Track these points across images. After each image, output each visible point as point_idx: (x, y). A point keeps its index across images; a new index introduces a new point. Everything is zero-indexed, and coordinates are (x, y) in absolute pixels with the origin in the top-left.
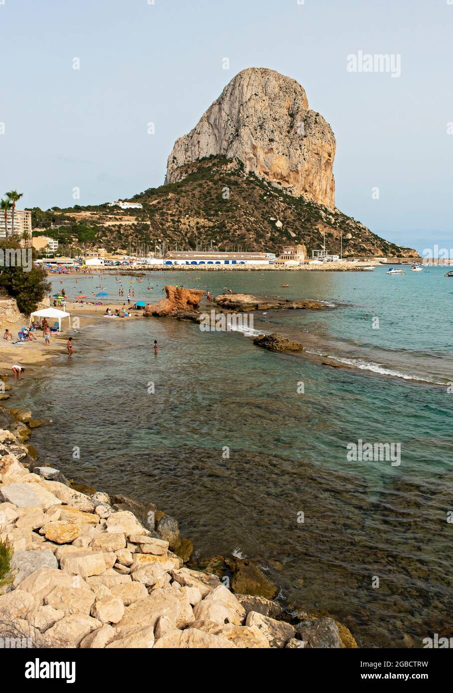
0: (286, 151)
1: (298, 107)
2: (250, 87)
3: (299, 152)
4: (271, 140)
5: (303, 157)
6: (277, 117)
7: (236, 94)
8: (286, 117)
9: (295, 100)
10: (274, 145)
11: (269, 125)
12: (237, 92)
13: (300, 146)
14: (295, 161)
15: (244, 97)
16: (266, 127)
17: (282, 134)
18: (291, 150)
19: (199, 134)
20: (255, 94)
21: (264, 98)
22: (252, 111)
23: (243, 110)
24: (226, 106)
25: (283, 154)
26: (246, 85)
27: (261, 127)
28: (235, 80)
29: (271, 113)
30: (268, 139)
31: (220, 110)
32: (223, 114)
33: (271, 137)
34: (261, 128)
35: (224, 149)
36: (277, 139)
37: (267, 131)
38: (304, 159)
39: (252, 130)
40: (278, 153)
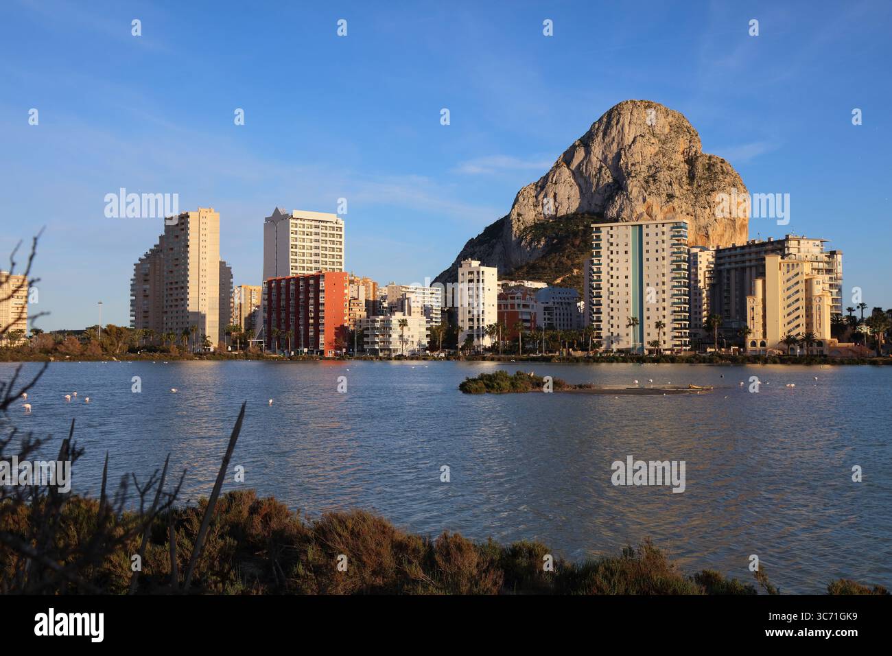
0: (691, 210)
1: (696, 152)
2: (633, 126)
3: (708, 210)
4: (671, 197)
5: (714, 218)
6: (672, 165)
7: (613, 135)
8: (682, 165)
9: (690, 142)
10: (676, 202)
11: (663, 176)
12: (614, 132)
13: (708, 203)
14: (703, 222)
15: (626, 139)
16: (662, 179)
17: (682, 188)
18: (697, 208)
19: (556, 184)
20: (641, 135)
21: (653, 140)
22: (637, 158)
23: (625, 155)
24: (597, 150)
25: (688, 214)
26: (627, 123)
27: (654, 176)
28: (610, 114)
29: (665, 160)
30: (664, 195)
31: (588, 152)
32: (594, 159)
33: (670, 192)
34: (654, 180)
35: (596, 205)
36: (677, 194)
37: (663, 185)
38: (715, 220)
39: (643, 182)
40: (681, 213)
